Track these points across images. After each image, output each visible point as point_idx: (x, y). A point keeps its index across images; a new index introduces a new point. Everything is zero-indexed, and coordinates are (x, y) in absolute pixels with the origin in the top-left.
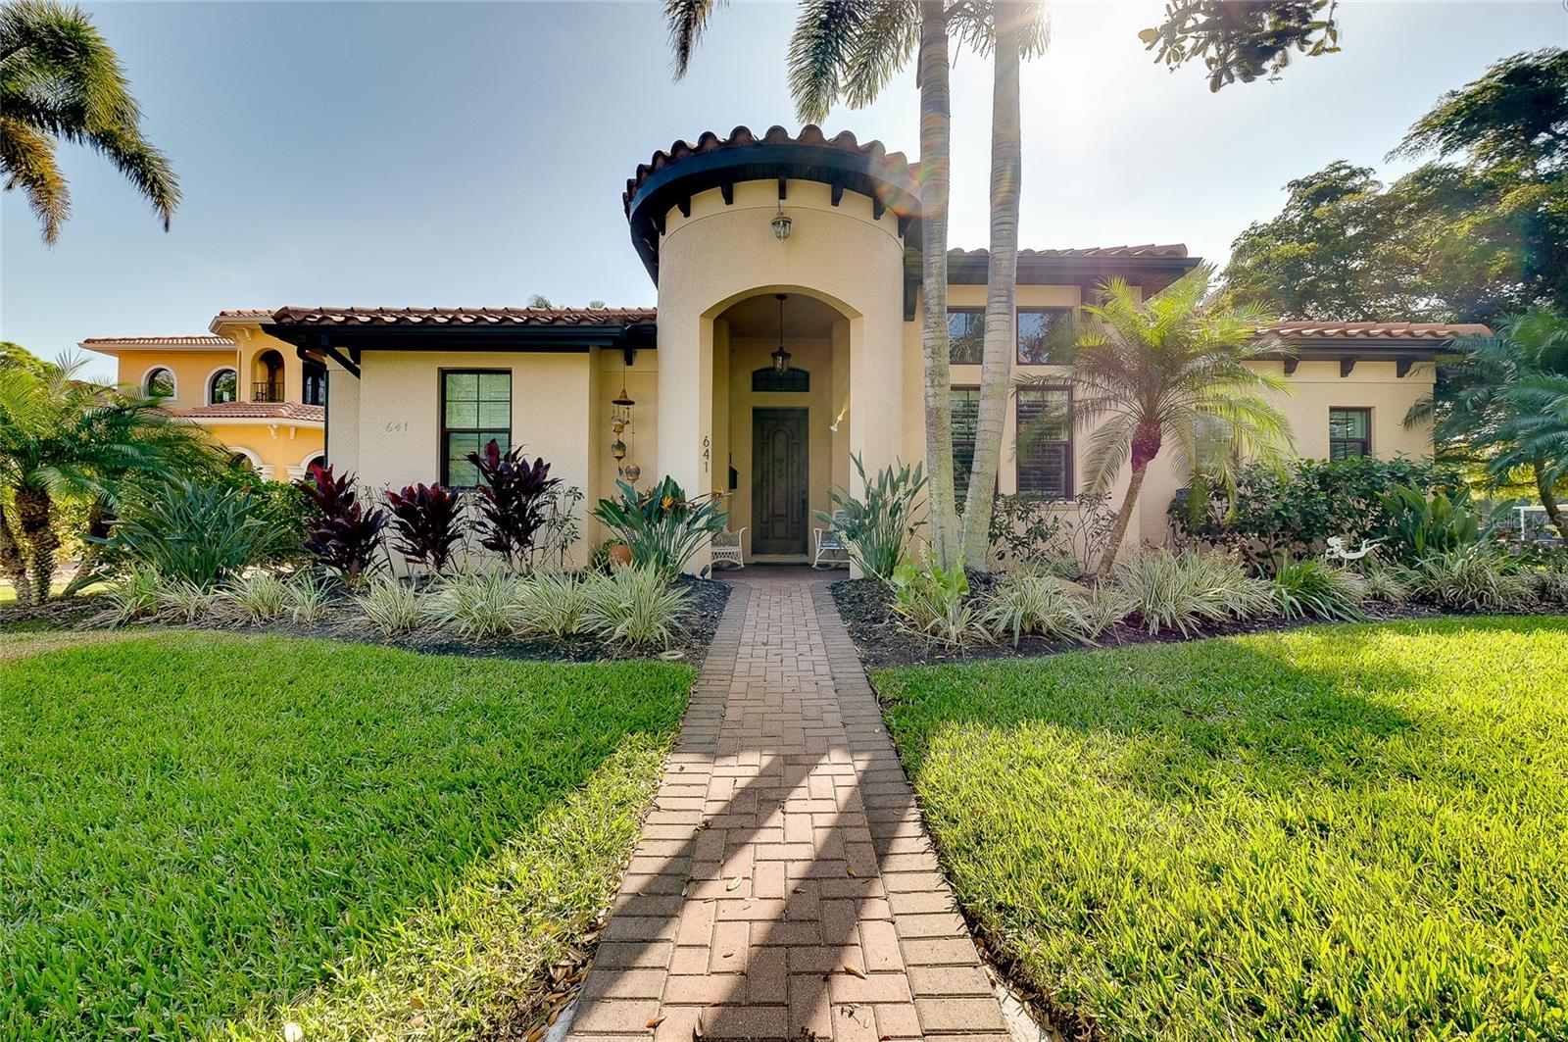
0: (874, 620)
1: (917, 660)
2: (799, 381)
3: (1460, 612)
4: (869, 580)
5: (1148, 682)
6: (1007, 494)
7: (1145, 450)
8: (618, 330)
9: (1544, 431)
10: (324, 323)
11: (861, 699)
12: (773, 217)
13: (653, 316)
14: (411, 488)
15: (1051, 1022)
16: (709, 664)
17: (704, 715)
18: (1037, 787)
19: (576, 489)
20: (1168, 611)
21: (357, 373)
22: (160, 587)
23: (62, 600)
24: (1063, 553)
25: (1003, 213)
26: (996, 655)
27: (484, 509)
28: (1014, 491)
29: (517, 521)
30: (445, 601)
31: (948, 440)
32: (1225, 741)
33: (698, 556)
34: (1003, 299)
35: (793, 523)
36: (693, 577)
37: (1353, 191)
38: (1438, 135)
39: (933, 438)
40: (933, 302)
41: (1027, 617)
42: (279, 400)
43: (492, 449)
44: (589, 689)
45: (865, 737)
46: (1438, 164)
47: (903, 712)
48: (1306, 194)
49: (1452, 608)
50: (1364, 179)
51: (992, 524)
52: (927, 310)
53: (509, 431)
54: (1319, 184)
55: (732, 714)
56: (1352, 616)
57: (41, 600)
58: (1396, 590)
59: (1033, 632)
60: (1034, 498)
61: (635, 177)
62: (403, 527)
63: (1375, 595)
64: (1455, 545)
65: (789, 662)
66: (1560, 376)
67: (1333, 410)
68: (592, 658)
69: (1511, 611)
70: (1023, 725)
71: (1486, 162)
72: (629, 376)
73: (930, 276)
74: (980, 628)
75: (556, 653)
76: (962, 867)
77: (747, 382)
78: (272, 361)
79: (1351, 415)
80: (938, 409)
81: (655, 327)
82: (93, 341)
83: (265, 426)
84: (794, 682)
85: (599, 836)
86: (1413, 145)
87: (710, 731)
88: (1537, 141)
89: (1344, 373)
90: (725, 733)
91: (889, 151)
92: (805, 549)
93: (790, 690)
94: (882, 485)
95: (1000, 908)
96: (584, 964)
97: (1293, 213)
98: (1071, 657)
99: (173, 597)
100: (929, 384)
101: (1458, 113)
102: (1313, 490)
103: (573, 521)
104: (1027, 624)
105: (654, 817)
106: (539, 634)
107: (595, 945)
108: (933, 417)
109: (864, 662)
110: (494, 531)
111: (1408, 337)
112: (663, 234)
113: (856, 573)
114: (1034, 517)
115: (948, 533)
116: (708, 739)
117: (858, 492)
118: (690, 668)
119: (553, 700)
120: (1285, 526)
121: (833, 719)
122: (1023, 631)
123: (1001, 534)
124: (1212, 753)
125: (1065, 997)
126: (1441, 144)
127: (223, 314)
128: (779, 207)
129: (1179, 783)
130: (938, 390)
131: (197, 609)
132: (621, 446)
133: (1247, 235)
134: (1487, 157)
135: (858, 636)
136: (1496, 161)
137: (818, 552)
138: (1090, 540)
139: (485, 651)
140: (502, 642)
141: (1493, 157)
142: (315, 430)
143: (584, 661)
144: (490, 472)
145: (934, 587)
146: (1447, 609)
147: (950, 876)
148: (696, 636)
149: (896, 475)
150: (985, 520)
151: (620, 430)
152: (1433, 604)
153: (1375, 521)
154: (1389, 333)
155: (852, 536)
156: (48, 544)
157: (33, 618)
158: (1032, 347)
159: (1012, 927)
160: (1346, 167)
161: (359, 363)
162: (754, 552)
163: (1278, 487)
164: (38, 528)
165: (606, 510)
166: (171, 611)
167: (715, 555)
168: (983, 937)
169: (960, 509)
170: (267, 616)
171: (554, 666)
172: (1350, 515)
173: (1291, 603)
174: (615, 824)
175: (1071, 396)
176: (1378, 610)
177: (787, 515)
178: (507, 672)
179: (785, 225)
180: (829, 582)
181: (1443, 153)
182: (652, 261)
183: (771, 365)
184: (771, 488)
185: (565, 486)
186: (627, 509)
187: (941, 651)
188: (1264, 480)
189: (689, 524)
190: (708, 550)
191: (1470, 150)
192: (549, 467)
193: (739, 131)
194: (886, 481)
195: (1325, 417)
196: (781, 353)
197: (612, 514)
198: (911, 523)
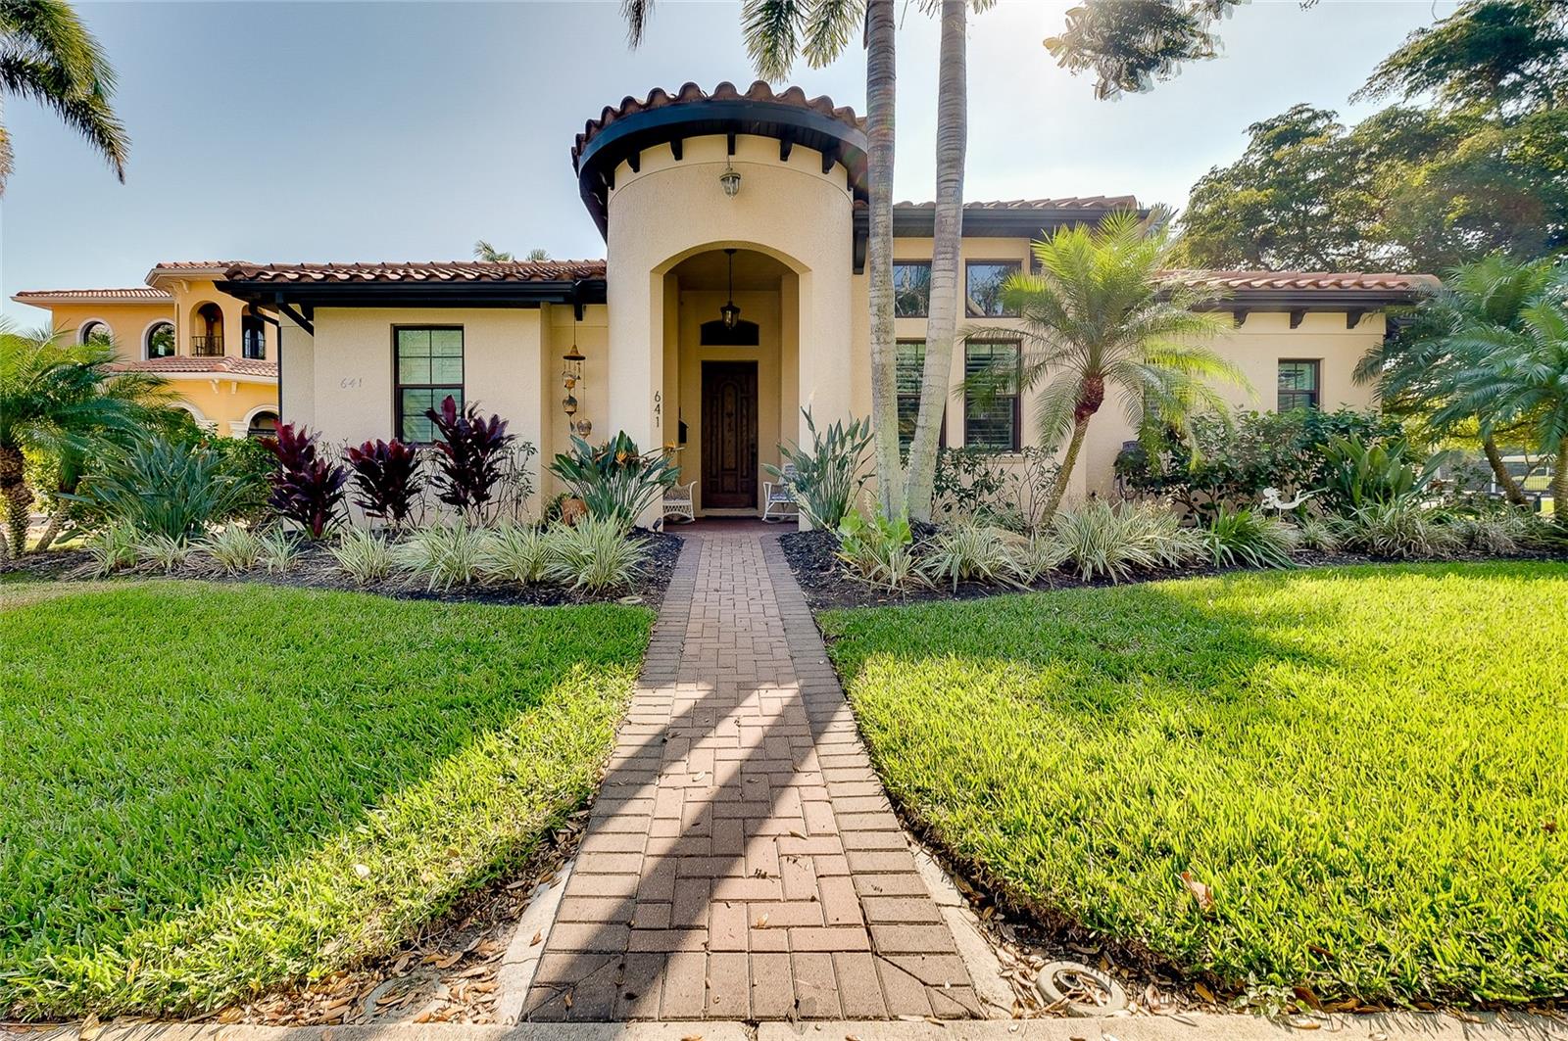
0: (822, 568)
1: (861, 603)
2: (747, 334)
3: (1389, 560)
4: (818, 531)
5: (1072, 622)
6: (954, 447)
7: (1089, 403)
8: (570, 286)
9: (1483, 383)
10: (278, 280)
11: (808, 636)
12: (724, 173)
13: (602, 270)
14: (369, 443)
15: (953, 869)
16: (667, 607)
17: (665, 650)
18: (958, 704)
19: (529, 444)
20: (1100, 558)
21: (310, 330)
22: (137, 539)
23: (37, 554)
24: (1008, 505)
25: (949, 171)
26: (936, 598)
27: (441, 464)
28: (962, 444)
29: (474, 475)
30: (414, 552)
31: (894, 394)
32: (1131, 669)
33: (651, 510)
34: (949, 256)
35: (742, 477)
36: (645, 530)
37: (1315, 134)
38: (1403, 75)
39: (879, 392)
40: (879, 261)
41: (965, 563)
42: (219, 354)
43: (448, 405)
44: (558, 628)
45: (810, 667)
46: (1401, 107)
47: (845, 646)
48: (1267, 137)
49: (1381, 556)
50: (1326, 122)
51: (939, 477)
52: (873, 269)
53: (461, 387)
54: (1281, 127)
55: (690, 649)
56: (1281, 564)
57: (18, 554)
58: (1327, 539)
59: (971, 578)
60: (980, 451)
61: (584, 132)
62: (363, 482)
63: (1307, 544)
64: (1390, 496)
65: (741, 605)
66: (1503, 328)
67: (1282, 361)
68: (556, 603)
69: (1437, 558)
70: (952, 656)
71: (1452, 104)
72: (581, 331)
73: (876, 235)
74: (920, 573)
75: (523, 599)
76: (889, 761)
77: (696, 335)
78: (211, 314)
79: (1300, 367)
80: (884, 366)
81: (605, 282)
82: (26, 294)
83: (206, 381)
84: (745, 623)
85: (583, 741)
86: (1377, 86)
87: (672, 663)
88: (1505, 83)
89: (1294, 324)
90: (684, 665)
91: (837, 106)
92: (754, 503)
93: (742, 629)
94: (831, 439)
95: (918, 790)
96: (579, 832)
97: (1253, 157)
98: (1005, 599)
99: (151, 551)
100: (875, 341)
101: (1425, 52)
102: (1256, 442)
103: (527, 476)
104: (964, 570)
105: (626, 729)
106: (505, 582)
107: (588, 819)
108: (879, 374)
109: (811, 606)
110: (452, 486)
111: (1358, 288)
112: (613, 189)
113: (805, 525)
114: (980, 470)
115: (893, 485)
116: (671, 669)
117: (807, 447)
118: (648, 610)
119: (527, 638)
120: (1228, 478)
121: (782, 653)
122: (961, 577)
123: (948, 487)
124: (1119, 679)
125: (965, 849)
126: (1406, 86)
127: (159, 266)
128: (729, 163)
129: (1083, 700)
130: (883, 346)
131: (174, 561)
132: (572, 401)
133: (1205, 179)
134: (1453, 98)
135: (806, 583)
136: (1463, 102)
137: (768, 505)
138: (1035, 492)
139: (456, 597)
140: (472, 589)
141: (1460, 99)
142: (266, 386)
143: (549, 605)
144: (447, 428)
145: (878, 536)
146: (1377, 557)
147: (879, 769)
148: (653, 582)
149: (845, 430)
150: (931, 473)
151: (571, 385)
152: (1365, 553)
153: (1318, 473)
154: (1338, 284)
155: (801, 488)
156: (24, 500)
157: (15, 570)
158: (986, 295)
159: (927, 803)
160: (1308, 110)
161: (312, 319)
162: (704, 505)
163: (1223, 439)
164: (14, 484)
165: (563, 465)
166: (149, 563)
167: (666, 508)
168: (904, 813)
169: (905, 462)
170: (241, 568)
171: (523, 609)
172: (1293, 467)
173: (1224, 552)
174: (595, 733)
175: (1020, 350)
176: (1309, 558)
177: (736, 469)
178: (481, 616)
179: (734, 181)
180: (779, 534)
181: (1408, 95)
182: (600, 215)
183: (720, 317)
184: (720, 442)
185: (520, 442)
186: (582, 463)
187: (883, 594)
188: (1209, 432)
189: (642, 478)
190: (660, 503)
191: (1435, 92)
192: (504, 423)
193: (689, 87)
194: (836, 436)
195: (1274, 369)
196: (731, 307)
197: (568, 469)
198: (858, 476)
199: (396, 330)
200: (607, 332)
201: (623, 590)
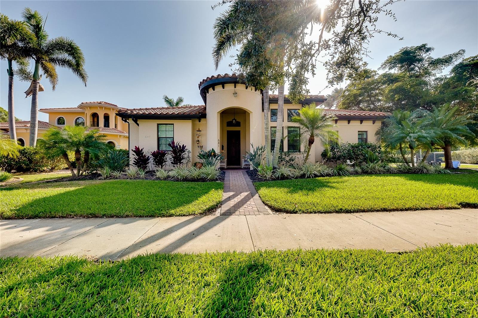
0: (255, 176)
2: (238, 124)
4: (254, 169)
6: (285, 151)
7: (311, 142)
8: (198, 115)
10: (132, 114)
11: (252, 186)
12: (233, 92)
15: (269, 207)
16: (225, 182)
17: (227, 188)
19: (190, 151)
21: (138, 124)
26: (276, 181)
27: (172, 155)
28: (287, 150)
29: (179, 158)
34: (281, 112)
38: (388, 65)
39: (266, 141)
42: (97, 126)
43: (173, 143)
46: (388, 72)
47: (258, 187)
53: (173, 138)
56: (347, 175)
59: (283, 177)
60: (291, 152)
61: (202, 82)
62: (154, 159)
63: (354, 171)
64: (374, 161)
65: (239, 182)
67: (359, 131)
68: (205, 182)
69: (380, 174)
72: (201, 125)
73: (265, 109)
74: (273, 176)
75: (197, 181)
76: (263, 198)
77: (225, 125)
78: (95, 116)
79: (363, 133)
80: (267, 135)
81: (206, 114)
82: (42, 110)
86: (383, 67)
87: (228, 190)
89: (361, 123)
90: (230, 190)
92: (240, 164)
93: (240, 185)
94: (257, 150)
98: (290, 181)
99: (114, 174)
101: (392, 60)
103: (189, 158)
104: (282, 175)
105: (223, 197)
107: (221, 204)
108: (266, 137)
109: (252, 182)
110: (174, 160)
111: (374, 115)
112: (208, 93)
113: (252, 169)
114: (291, 156)
117: (252, 151)
118: (222, 183)
121: (247, 188)
122: (281, 177)
125: (271, 205)
126: (389, 67)
127: (82, 103)
128: (235, 90)
130: (267, 132)
132: (198, 141)
135: (251, 179)
137: (243, 164)
139: (184, 181)
142: (111, 135)
143: (203, 182)
144: (173, 147)
145: (266, 169)
147: (261, 199)
149: (260, 148)
151: (198, 137)
152: (366, 173)
155: (251, 160)
159: (267, 201)
161: (138, 122)
162: (228, 165)
164: (79, 160)
165: (200, 155)
166: (114, 176)
167: (221, 165)
168: (264, 203)
173: (336, 173)
175: (300, 129)
177: (235, 157)
179: (236, 94)
180: (246, 171)
181: (389, 70)
182: (205, 99)
184: (231, 150)
185: (188, 150)
186: (204, 155)
189: (216, 158)
190: (219, 164)
191: (395, 69)
192: (185, 146)
193: (226, 74)
194: (258, 149)
195: (357, 133)
196: (234, 119)
197: (201, 157)
198: (263, 158)
199: (158, 124)
200: (206, 125)
201: (217, 180)
